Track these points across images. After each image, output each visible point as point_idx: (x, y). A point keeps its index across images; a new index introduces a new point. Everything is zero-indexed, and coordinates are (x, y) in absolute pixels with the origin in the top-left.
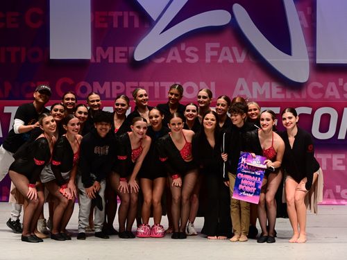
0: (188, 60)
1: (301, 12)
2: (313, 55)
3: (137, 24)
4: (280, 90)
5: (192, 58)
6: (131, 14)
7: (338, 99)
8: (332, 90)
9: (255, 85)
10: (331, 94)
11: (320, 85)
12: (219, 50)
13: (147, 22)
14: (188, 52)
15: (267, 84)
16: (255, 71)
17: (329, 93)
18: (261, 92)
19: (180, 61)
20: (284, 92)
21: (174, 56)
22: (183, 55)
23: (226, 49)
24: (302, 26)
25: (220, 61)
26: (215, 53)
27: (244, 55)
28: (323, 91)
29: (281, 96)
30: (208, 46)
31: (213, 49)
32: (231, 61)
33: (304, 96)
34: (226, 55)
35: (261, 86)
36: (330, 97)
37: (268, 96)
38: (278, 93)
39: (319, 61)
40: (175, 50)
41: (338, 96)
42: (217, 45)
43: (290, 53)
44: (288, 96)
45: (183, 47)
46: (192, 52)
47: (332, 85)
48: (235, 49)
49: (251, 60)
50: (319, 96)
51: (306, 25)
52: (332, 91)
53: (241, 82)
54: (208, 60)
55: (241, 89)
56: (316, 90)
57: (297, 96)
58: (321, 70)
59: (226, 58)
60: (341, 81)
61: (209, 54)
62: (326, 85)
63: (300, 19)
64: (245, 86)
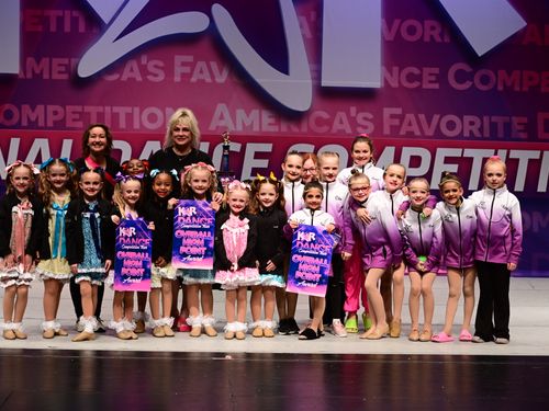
0: (150, 78)
1: (303, 19)
2: (317, 74)
3: (82, 28)
4: (272, 120)
5: (156, 75)
6: (75, 13)
7: (349, 135)
8: (341, 122)
9: (240, 113)
10: (340, 127)
11: (325, 115)
12: (193, 65)
13: (96, 25)
14: (151, 68)
15: (255, 113)
16: (239, 94)
17: (337, 126)
18: (248, 123)
19: (139, 79)
20: (278, 123)
21: (131, 72)
22: (144, 71)
23: (201, 65)
24: (304, 36)
25: (193, 79)
26: (187, 70)
27: (225, 73)
28: (330, 123)
29: (274, 129)
30: (179, 59)
31: (184, 64)
32: (208, 80)
33: (304, 129)
34: (201, 72)
35: (248, 115)
36: (339, 131)
37: (256, 128)
38: (270, 124)
39: (325, 83)
40: (133, 64)
41: (349, 131)
42: (190, 59)
43: (286, 72)
44: (284, 128)
45: (144, 60)
46: (156, 66)
47: (342, 115)
48: (214, 65)
49: (235, 79)
50: (325, 129)
51: (309, 35)
52: (341, 124)
53: (221, 108)
54: (177, 79)
55: (222, 117)
56: (319, 122)
57: (295, 129)
58: (326, 94)
59: (201, 77)
60: (353, 110)
61: (179, 70)
62: (333, 115)
63: (301, 27)
64: (227, 115)
